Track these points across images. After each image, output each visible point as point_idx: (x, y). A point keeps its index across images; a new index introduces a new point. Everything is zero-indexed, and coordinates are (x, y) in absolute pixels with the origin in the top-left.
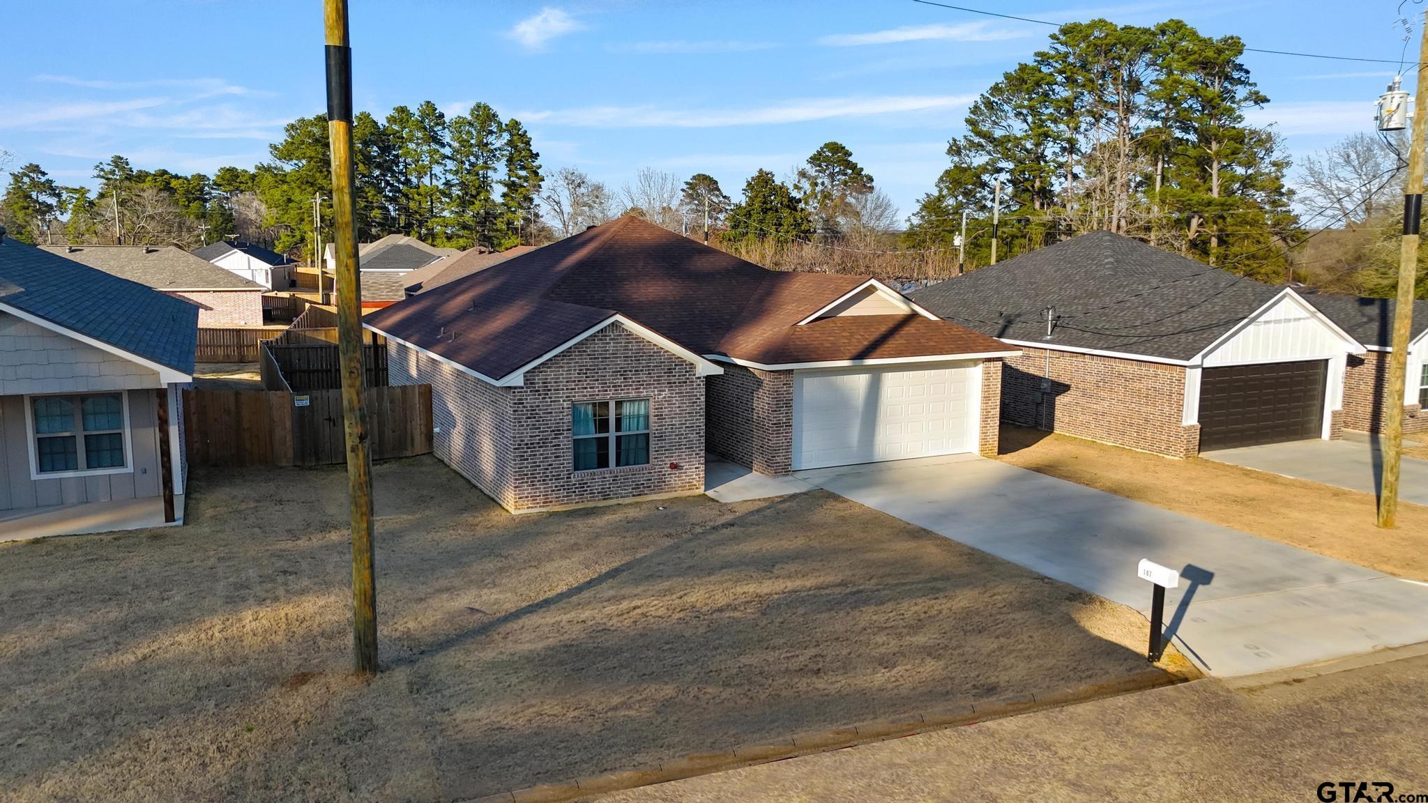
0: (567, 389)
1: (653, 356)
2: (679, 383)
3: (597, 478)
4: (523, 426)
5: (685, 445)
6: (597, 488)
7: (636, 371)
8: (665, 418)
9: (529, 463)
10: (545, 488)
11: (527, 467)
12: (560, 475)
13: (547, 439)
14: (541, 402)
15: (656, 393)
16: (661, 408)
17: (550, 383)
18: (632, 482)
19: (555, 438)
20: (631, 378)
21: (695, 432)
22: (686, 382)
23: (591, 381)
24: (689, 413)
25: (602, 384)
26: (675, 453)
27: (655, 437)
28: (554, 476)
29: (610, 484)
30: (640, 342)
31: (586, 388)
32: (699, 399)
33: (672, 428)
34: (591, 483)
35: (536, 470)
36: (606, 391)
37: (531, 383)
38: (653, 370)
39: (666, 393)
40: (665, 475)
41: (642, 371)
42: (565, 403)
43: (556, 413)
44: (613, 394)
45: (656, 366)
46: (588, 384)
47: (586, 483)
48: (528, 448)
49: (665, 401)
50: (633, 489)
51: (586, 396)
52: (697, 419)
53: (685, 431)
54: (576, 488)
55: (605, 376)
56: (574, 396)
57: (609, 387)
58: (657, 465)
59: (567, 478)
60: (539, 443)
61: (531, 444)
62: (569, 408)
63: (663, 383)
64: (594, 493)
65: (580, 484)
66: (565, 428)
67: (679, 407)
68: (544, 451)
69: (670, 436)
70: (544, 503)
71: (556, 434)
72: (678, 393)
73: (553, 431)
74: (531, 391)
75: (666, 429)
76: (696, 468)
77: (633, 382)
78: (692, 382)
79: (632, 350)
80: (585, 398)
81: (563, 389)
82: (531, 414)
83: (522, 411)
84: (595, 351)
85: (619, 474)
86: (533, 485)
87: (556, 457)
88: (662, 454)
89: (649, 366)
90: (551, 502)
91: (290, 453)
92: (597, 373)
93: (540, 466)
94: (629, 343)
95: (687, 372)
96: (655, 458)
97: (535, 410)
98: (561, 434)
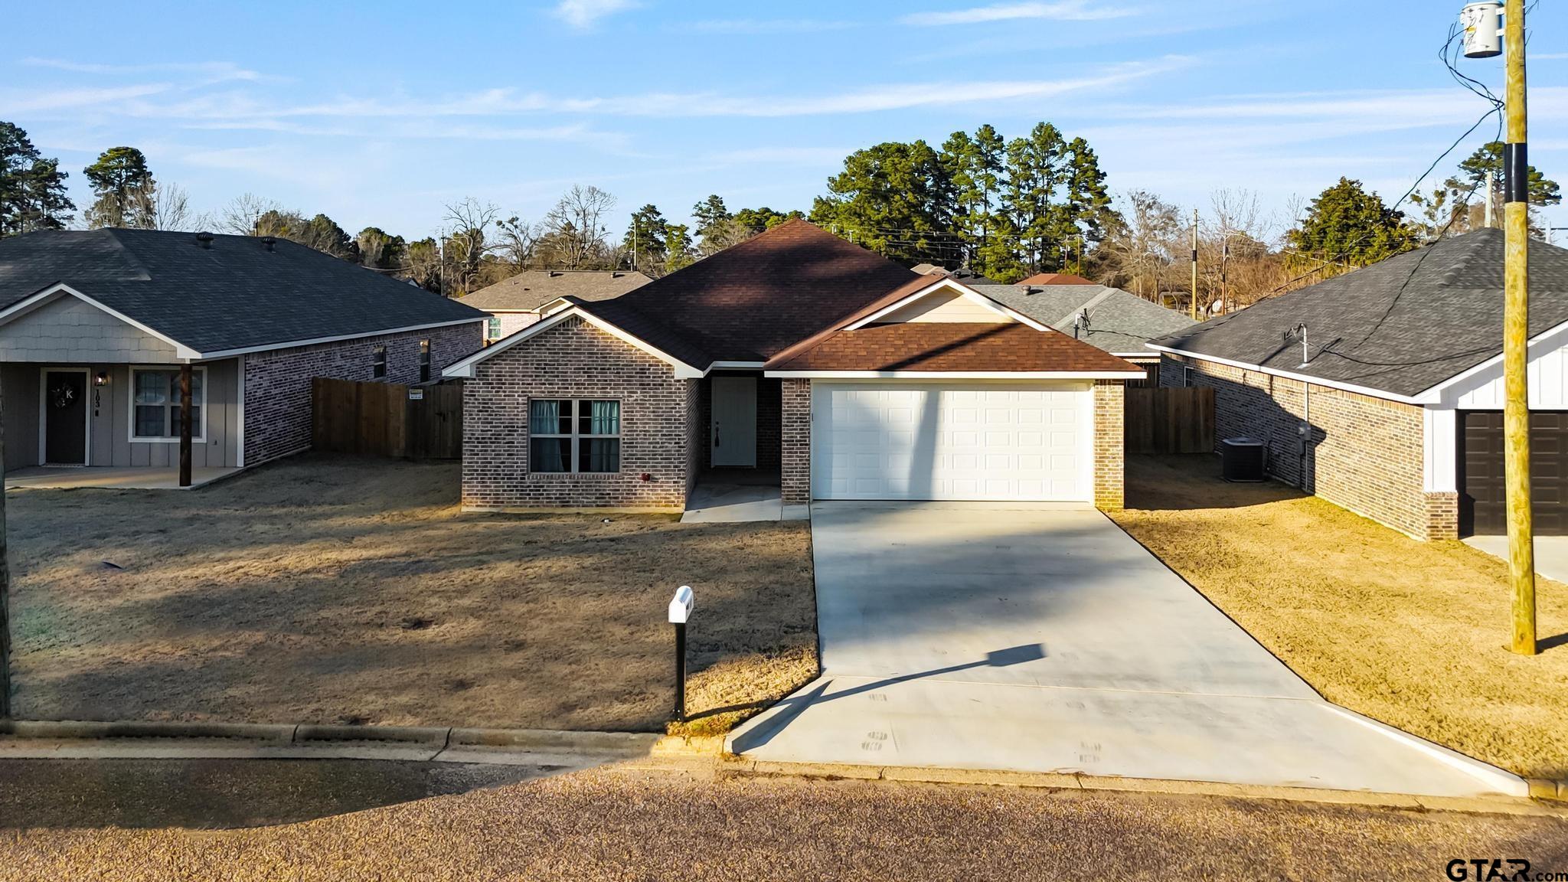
0: (523, 384)
1: (622, 354)
2: (654, 385)
3: (556, 482)
4: (474, 419)
5: (662, 455)
6: (554, 493)
7: (601, 369)
8: (636, 423)
9: (480, 459)
10: (495, 487)
11: (477, 463)
12: (513, 475)
13: (500, 435)
14: (494, 396)
15: (626, 394)
16: (632, 412)
17: (504, 376)
18: (596, 490)
19: (509, 435)
20: (596, 377)
21: (673, 442)
22: (663, 385)
23: (550, 376)
24: (666, 419)
25: (563, 380)
26: (649, 463)
27: (624, 443)
28: (506, 475)
29: (569, 490)
30: (608, 338)
31: (544, 384)
32: (679, 404)
33: (645, 435)
34: (548, 486)
35: (486, 467)
36: (567, 388)
37: (484, 375)
38: (623, 369)
39: (638, 395)
40: (635, 486)
41: (609, 369)
42: (520, 398)
43: (510, 408)
44: (575, 392)
45: (627, 365)
46: (547, 380)
47: (542, 486)
48: (478, 443)
49: (637, 404)
50: (597, 498)
51: (543, 392)
52: (676, 427)
53: (661, 439)
54: (531, 490)
55: (566, 373)
56: (531, 392)
57: (571, 384)
58: (626, 474)
59: (521, 479)
60: (490, 438)
61: (483, 438)
62: (524, 404)
63: (635, 384)
64: (552, 498)
65: (535, 486)
66: (520, 425)
67: (654, 412)
68: (496, 447)
69: (642, 443)
70: (494, 502)
71: (509, 431)
72: (653, 396)
73: (507, 427)
74: (484, 384)
75: (637, 435)
76: (674, 482)
77: (598, 381)
78: (670, 385)
79: (598, 346)
80: (543, 395)
81: (518, 384)
82: (483, 407)
83: (474, 403)
84: (555, 345)
85: (581, 481)
86: (483, 482)
87: (509, 455)
88: (633, 463)
89: (619, 365)
90: (502, 502)
91: (402, 444)
92: (557, 369)
93: (491, 463)
94: (594, 338)
95: (663, 373)
96: (625, 467)
97: (487, 404)
98: (515, 431)
